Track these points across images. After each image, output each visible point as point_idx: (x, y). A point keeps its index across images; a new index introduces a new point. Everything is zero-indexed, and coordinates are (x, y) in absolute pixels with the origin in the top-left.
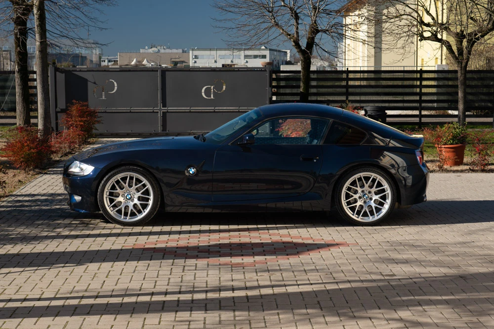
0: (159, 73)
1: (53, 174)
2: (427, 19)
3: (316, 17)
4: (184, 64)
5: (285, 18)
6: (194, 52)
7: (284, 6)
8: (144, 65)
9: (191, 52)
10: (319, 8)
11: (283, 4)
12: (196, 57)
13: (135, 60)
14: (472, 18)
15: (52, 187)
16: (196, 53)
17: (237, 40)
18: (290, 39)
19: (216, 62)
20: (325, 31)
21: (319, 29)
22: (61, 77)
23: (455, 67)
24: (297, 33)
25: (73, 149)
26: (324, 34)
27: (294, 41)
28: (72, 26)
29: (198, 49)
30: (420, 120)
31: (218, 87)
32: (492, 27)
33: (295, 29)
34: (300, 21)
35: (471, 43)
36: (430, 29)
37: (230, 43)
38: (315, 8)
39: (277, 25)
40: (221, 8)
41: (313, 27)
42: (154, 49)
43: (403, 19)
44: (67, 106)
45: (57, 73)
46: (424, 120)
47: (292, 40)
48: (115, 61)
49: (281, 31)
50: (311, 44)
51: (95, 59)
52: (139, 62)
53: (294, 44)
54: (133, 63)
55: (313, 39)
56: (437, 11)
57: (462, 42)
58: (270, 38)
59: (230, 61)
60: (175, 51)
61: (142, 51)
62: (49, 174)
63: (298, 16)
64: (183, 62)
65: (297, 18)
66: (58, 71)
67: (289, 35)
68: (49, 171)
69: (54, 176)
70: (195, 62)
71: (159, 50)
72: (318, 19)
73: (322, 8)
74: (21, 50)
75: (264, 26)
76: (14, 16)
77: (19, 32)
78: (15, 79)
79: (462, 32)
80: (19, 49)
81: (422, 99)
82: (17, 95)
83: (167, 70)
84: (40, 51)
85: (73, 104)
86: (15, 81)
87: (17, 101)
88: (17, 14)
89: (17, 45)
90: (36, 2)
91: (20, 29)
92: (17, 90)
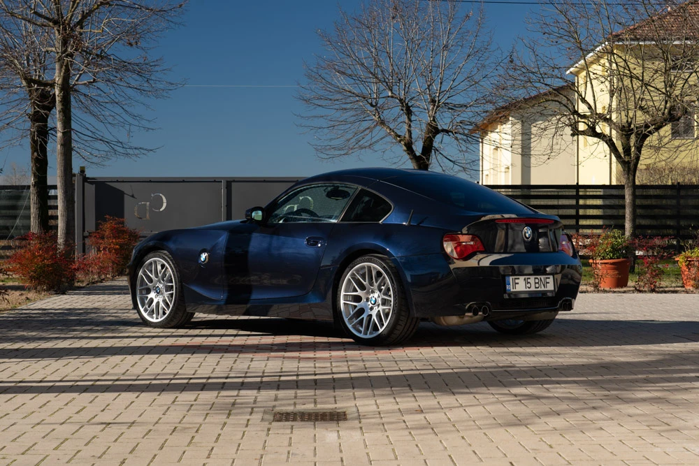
0: (223, 185)
2: (582, 108)
3: (436, 113)
5: (394, 111)
7: (392, 97)
10: (439, 102)
11: (390, 94)
14: (641, 108)
17: (330, 144)
18: (400, 141)
20: (447, 131)
21: (440, 128)
22: (91, 189)
24: (410, 132)
27: (405, 145)
32: (668, 117)
33: (406, 127)
34: (413, 118)
35: (642, 138)
36: (586, 121)
37: (320, 148)
38: (433, 101)
39: (383, 123)
40: (307, 101)
41: (431, 126)
45: (86, 184)
47: (402, 143)
49: (388, 130)
53: (405, 148)
55: (431, 141)
56: (594, 96)
57: (628, 139)
58: (374, 140)
63: (411, 110)
65: (409, 112)
66: (88, 182)
67: (399, 136)
72: (437, 115)
73: (442, 101)
74: (39, 156)
75: (365, 124)
76: (31, 111)
77: (38, 131)
78: (30, 196)
79: (630, 124)
80: (36, 154)
81: (580, 223)
82: (32, 217)
83: (234, 181)
84: (62, 145)
85: (105, 220)
86: (29, 198)
87: (32, 224)
88: (35, 108)
89: (34, 149)
90: (58, 79)
91: (38, 127)
92: (32, 210)
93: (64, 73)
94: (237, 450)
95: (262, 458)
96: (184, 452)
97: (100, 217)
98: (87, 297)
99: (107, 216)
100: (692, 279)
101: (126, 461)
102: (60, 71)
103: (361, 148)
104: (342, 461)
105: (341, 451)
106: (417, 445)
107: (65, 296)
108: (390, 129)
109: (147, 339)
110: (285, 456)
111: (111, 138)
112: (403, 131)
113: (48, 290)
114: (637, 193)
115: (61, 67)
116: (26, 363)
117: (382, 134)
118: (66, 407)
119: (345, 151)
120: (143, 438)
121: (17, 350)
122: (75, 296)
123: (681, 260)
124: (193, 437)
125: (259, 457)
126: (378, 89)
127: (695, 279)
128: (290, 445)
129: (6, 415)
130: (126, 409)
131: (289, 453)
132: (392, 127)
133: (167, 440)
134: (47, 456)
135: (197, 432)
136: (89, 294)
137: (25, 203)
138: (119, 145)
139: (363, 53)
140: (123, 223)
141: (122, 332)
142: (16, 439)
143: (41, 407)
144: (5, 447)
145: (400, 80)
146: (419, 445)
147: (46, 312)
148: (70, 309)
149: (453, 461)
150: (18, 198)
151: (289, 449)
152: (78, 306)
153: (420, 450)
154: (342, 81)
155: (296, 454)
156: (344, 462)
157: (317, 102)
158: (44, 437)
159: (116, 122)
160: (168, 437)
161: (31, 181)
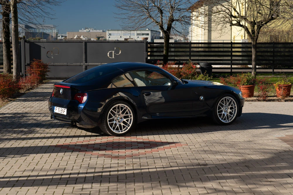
0: (83, 44)
1: (18, 101)
2: (234, 13)
3: (173, 12)
4: (103, 38)
5: (155, 13)
6: (109, 31)
7: (154, 6)
8: (81, 39)
9: (107, 32)
10: (174, 8)
11: (154, 5)
12: (110, 34)
13: (76, 36)
14: (260, 13)
15: (15, 109)
16: (110, 32)
17: (128, 25)
18: (158, 24)
19: (121, 37)
20: (177, 20)
21: (174, 19)
23: (250, 41)
24: (162, 21)
25: (33, 87)
26: (177, 22)
27: (160, 26)
28: (35, 17)
29: (111, 30)
30: (231, 70)
31: (117, 52)
32: (271, 18)
33: (160, 19)
34: (163, 15)
35: (259, 27)
36: (236, 19)
37: (124, 27)
38: (172, 7)
39: (150, 16)
40: (119, 7)
41: (171, 18)
42: (87, 30)
43: (221, 13)
44: (30, 62)
46: (233, 70)
47: (159, 25)
48: (65, 36)
49: (153, 20)
51: (54, 35)
52: (79, 37)
53: (160, 28)
54: (75, 38)
55: (171, 25)
56: (240, 9)
57: (254, 27)
58: (147, 24)
59: (129, 37)
60: (98, 31)
61: (80, 31)
62: (16, 101)
63: (162, 12)
64: (103, 37)
65: (161, 12)
66: (26, 42)
67: (158, 22)
68: (16, 99)
69: (19, 103)
70: (110, 37)
71: (89, 31)
72: (173, 13)
73: (176, 7)
74: (6, 30)
75: (143, 17)
76: (2, 11)
79: (254, 21)
80: (4, 29)
81: (233, 59)
82: (4, 56)
83: (88, 42)
84: (14, 31)
85: (33, 61)
86: (3, 48)
87: (4, 59)
89: (4, 27)
90: (12, 3)
91: (5, 19)
92: (4, 53)
97: (31, 59)
98: (24, 103)
99: (34, 59)
100: (281, 96)
103: (141, 28)
109: (46, 140)
111: (36, 22)
114: (257, 50)
117: (151, 21)
123: (276, 86)
126: (148, 2)
127: (282, 95)
138: (40, 25)
140: (41, 62)
157: (123, 8)
159: (38, 15)
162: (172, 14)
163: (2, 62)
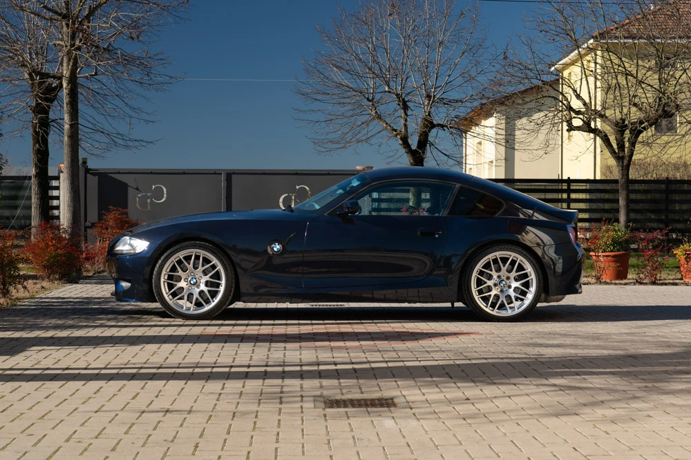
0: (223, 177)
2: (576, 104)
3: (431, 108)
5: (390, 107)
7: (389, 92)
10: (434, 97)
11: (387, 89)
14: (635, 105)
18: (396, 136)
20: (442, 126)
21: (435, 122)
22: (93, 181)
24: (405, 125)
26: (441, 132)
27: (401, 139)
32: (662, 114)
33: (403, 121)
34: (409, 112)
35: (636, 133)
36: (581, 116)
37: (317, 141)
38: (429, 97)
39: (379, 117)
41: (427, 120)
45: (88, 175)
47: (399, 137)
49: (384, 125)
50: (423, 142)
53: (401, 142)
55: (426, 135)
56: (589, 92)
57: (622, 134)
58: (370, 134)
63: (407, 105)
65: (405, 107)
72: (432, 110)
73: (438, 96)
74: (41, 147)
75: (362, 119)
76: (33, 103)
77: (39, 123)
78: (31, 187)
79: (623, 120)
80: (37, 145)
82: (33, 207)
83: (234, 173)
84: (69, 137)
85: (109, 211)
86: (31, 189)
87: (33, 214)
88: (37, 101)
89: (36, 141)
90: (66, 72)
91: (41, 119)
92: (33, 200)
93: (72, 67)
94: (303, 435)
95: (329, 442)
96: (252, 437)
97: (103, 208)
98: (99, 286)
99: (111, 207)
101: (199, 445)
102: (68, 65)
103: (358, 141)
104: (409, 446)
105: (404, 437)
106: (476, 431)
107: (78, 285)
108: (387, 124)
109: (176, 328)
110: (351, 441)
111: (111, 130)
112: (400, 125)
113: (60, 279)
114: (630, 188)
115: (69, 60)
116: (65, 350)
117: (379, 128)
118: (119, 393)
119: (342, 145)
120: (207, 422)
121: (52, 338)
122: (89, 285)
123: (680, 253)
124: (255, 422)
125: (327, 442)
126: (375, 84)
128: (352, 430)
129: (64, 400)
130: (179, 395)
131: (354, 438)
132: (388, 120)
133: (230, 426)
134: (120, 440)
135: (256, 417)
136: (101, 283)
137: (27, 194)
138: (120, 136)
139: (360, 48)
140: (126, 214)
141: (147, 321)
142: (84, 423)
143: (95, 393)
144: (76, 431)
145: (396, 75)
146: (478, 431)
147: (66, 300)
148: (88, 298)
149: (516, 446)
150: (20, 188)
151: (353, 434)
152: (94, 294)
153: (481, 436)
154: (339, 77)
155: (362, 439)
156: (411, 446)
157: (314, 96)
158: (110, 422)
159: (116, 114)
160: (231, 422)
161: (33, 172)
162: (429, 112)
163: (28, 222)
